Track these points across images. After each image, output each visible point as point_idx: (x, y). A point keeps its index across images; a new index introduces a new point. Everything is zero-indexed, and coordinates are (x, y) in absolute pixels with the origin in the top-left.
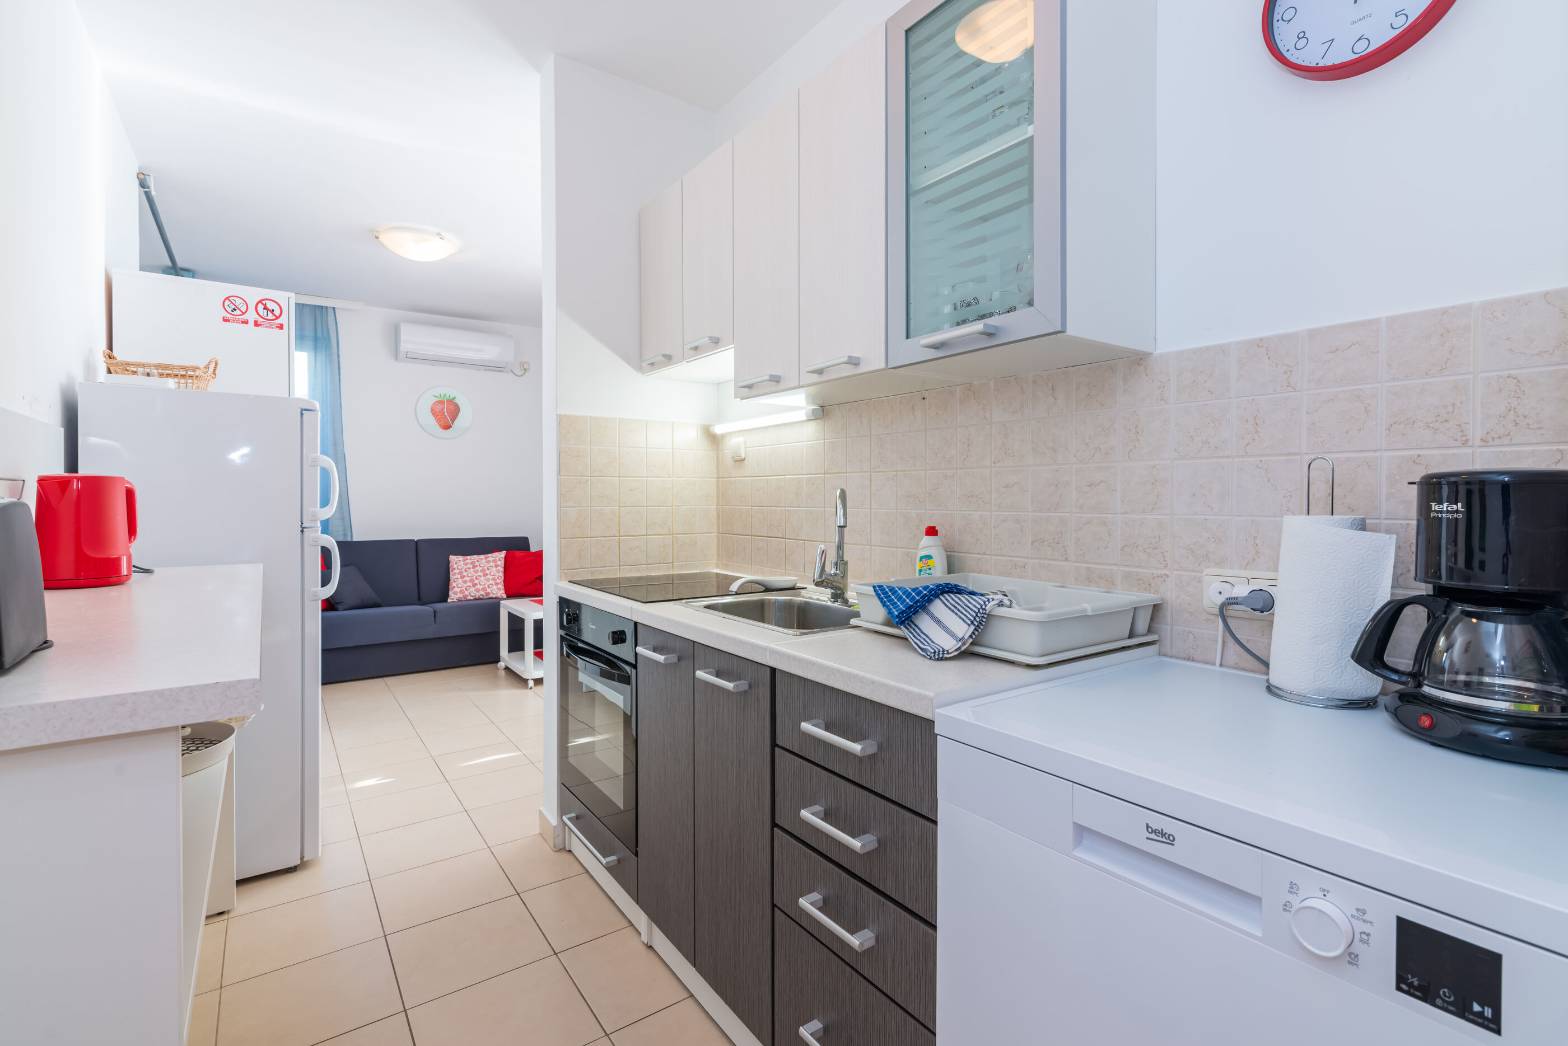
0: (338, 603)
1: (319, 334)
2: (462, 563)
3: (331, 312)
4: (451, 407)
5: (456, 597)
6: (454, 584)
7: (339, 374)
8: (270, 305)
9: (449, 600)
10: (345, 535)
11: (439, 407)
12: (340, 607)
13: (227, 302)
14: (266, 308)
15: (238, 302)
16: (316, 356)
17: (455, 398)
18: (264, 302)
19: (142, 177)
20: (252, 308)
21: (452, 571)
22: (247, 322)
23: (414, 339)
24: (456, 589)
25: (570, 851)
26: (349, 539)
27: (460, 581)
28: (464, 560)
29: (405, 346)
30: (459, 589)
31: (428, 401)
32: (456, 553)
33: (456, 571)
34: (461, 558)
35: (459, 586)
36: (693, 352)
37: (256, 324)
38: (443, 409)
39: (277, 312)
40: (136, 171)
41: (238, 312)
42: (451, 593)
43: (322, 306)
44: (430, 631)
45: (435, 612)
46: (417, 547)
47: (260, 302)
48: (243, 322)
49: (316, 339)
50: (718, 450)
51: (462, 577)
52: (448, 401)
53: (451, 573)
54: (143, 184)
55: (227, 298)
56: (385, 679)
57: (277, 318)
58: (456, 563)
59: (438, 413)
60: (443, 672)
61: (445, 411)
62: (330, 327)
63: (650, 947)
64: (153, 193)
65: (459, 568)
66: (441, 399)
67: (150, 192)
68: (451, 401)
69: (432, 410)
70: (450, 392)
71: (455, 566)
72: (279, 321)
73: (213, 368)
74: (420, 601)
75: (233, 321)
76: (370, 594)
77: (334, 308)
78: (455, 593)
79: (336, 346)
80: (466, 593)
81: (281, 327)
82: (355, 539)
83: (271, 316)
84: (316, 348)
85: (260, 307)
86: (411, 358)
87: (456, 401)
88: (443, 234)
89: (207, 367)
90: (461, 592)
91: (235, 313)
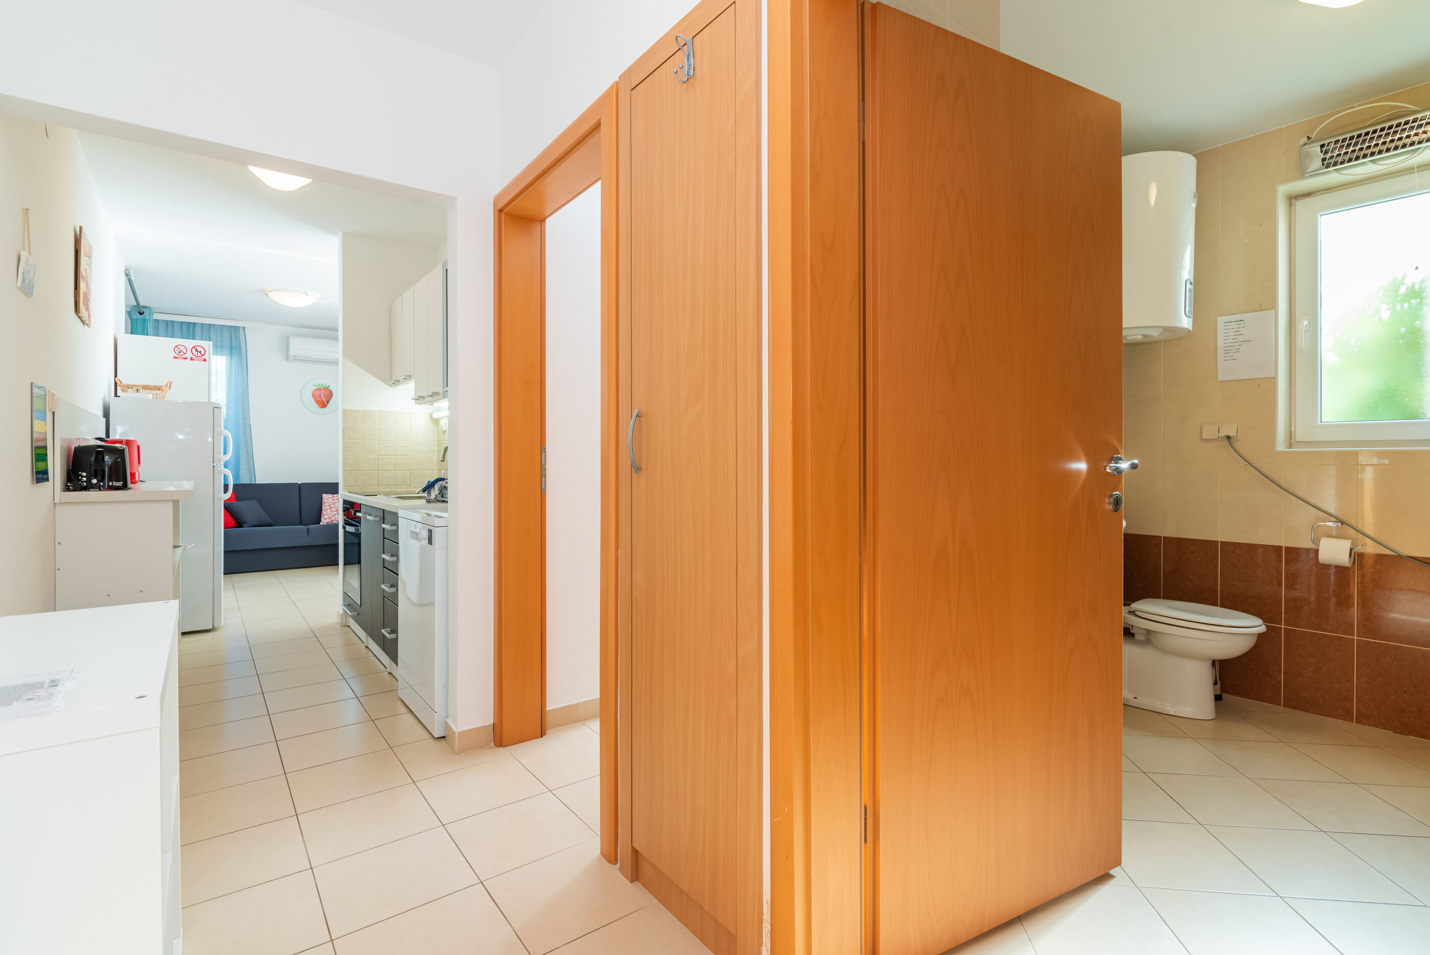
0: (243, 523)
1: (234, 344)
2: (331, 499)
3: (241, 330)
4: (327, 393)
5: (326, 521)
6: (325, 513)
7: (247, 372)
8: (199, 349)
9: (321, 524)
10: (251, 480)
11: (318, 393)
12: (244, 525)
13: (176, 348)
14: (196, 350)
15: (182, 348)
16: (231, 360)
17: (329, 386)
18: (196, 347)
19: (127, 272)
20: (189, 350)
21: (324, 504)
22: (186, 359)
23: (299, 347)
24: (326, 516)
25: (349, 626)
26: (254, 483)
27: (329, 511)
28: (332, 497)
29: (292, 352)
30: (328, 516)
31: (310, 389)
32: (327, 493)
33: (327, 504)
34: (330, 496)
35: (328, 514)
36: (404, 380)
37: (191, 359)
38: (321, 394)
39: (203, 353)
40: (124, 269)
41: (182, 353)
42: (322, 519)
43: (235, 327)
44: (305, 541)
45: (308, 529)
46: (299, 489)
47: (194, 347)
48: (184, 359)
49: (231, 347)
50: (438, 426)
51: (330, 508)
52: (324, 388)
53: (323, 506)
54: (127, 275)
55: (176, 346)
56: (274, 571)
57: (203, 355)
58: (327, 499)
59: (317, 397)
60: (314, 568)
61: (322, 395)
62: (241, 340)
63: (367, 647)
64: (133, 279)
65: (329, 502)
66: (319, 387)
67: (131, 278)
68: (326, 389)
69: (313, 395)
70: (326, 382)
71: (326, 501)
72: (204, 357)
73: (169, 385)
74: (301, 523)
75: (179, 358)
76: (265, 517)
77: (244, 327)
78: (325, 519)
79: (245, 352)
80: (333, 519)
81: (205, 360)
82: (257, 483)
83: (199, 355)
84: (231, 354)
85: (194, 350)
86: (296, 359)
87: (330, 388)
88: (307, 292)
89: (166, 385)
90: (330, 518)
91: (180, 354)
